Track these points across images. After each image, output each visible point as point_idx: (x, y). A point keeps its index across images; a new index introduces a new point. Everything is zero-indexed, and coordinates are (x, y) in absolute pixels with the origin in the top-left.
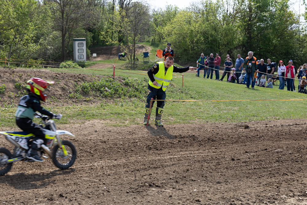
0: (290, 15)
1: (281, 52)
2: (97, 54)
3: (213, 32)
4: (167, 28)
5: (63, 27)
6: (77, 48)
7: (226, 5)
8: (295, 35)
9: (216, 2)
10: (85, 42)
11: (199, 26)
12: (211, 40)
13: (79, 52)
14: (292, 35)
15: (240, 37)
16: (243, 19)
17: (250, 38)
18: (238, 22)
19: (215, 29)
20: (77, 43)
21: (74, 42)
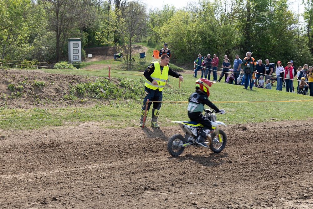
0: (289, 15)
1: (280, 53)
2: (92, 55)
3: (211, 33)
4: (164, 28)
5: (57, 27)
6: (72, 48)
7: (223, 5)
8: (294, 35)
9: (214, 2)
10: (80, 43)
11: (196, 26)
12: (208, 40)
13: (74, 53)
14: (291, 35)
15: (238, 37)
16: (241, 19)
17: (248, 38)
18: (236, 22)
19: (213, 29)
20: (72, 43)
21: (69, 42)
